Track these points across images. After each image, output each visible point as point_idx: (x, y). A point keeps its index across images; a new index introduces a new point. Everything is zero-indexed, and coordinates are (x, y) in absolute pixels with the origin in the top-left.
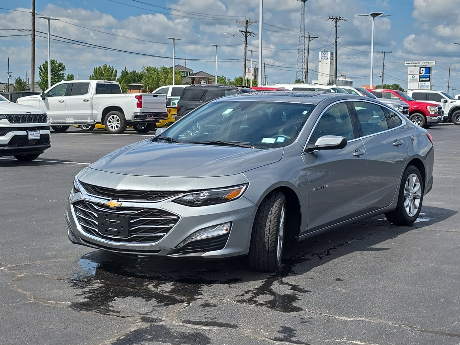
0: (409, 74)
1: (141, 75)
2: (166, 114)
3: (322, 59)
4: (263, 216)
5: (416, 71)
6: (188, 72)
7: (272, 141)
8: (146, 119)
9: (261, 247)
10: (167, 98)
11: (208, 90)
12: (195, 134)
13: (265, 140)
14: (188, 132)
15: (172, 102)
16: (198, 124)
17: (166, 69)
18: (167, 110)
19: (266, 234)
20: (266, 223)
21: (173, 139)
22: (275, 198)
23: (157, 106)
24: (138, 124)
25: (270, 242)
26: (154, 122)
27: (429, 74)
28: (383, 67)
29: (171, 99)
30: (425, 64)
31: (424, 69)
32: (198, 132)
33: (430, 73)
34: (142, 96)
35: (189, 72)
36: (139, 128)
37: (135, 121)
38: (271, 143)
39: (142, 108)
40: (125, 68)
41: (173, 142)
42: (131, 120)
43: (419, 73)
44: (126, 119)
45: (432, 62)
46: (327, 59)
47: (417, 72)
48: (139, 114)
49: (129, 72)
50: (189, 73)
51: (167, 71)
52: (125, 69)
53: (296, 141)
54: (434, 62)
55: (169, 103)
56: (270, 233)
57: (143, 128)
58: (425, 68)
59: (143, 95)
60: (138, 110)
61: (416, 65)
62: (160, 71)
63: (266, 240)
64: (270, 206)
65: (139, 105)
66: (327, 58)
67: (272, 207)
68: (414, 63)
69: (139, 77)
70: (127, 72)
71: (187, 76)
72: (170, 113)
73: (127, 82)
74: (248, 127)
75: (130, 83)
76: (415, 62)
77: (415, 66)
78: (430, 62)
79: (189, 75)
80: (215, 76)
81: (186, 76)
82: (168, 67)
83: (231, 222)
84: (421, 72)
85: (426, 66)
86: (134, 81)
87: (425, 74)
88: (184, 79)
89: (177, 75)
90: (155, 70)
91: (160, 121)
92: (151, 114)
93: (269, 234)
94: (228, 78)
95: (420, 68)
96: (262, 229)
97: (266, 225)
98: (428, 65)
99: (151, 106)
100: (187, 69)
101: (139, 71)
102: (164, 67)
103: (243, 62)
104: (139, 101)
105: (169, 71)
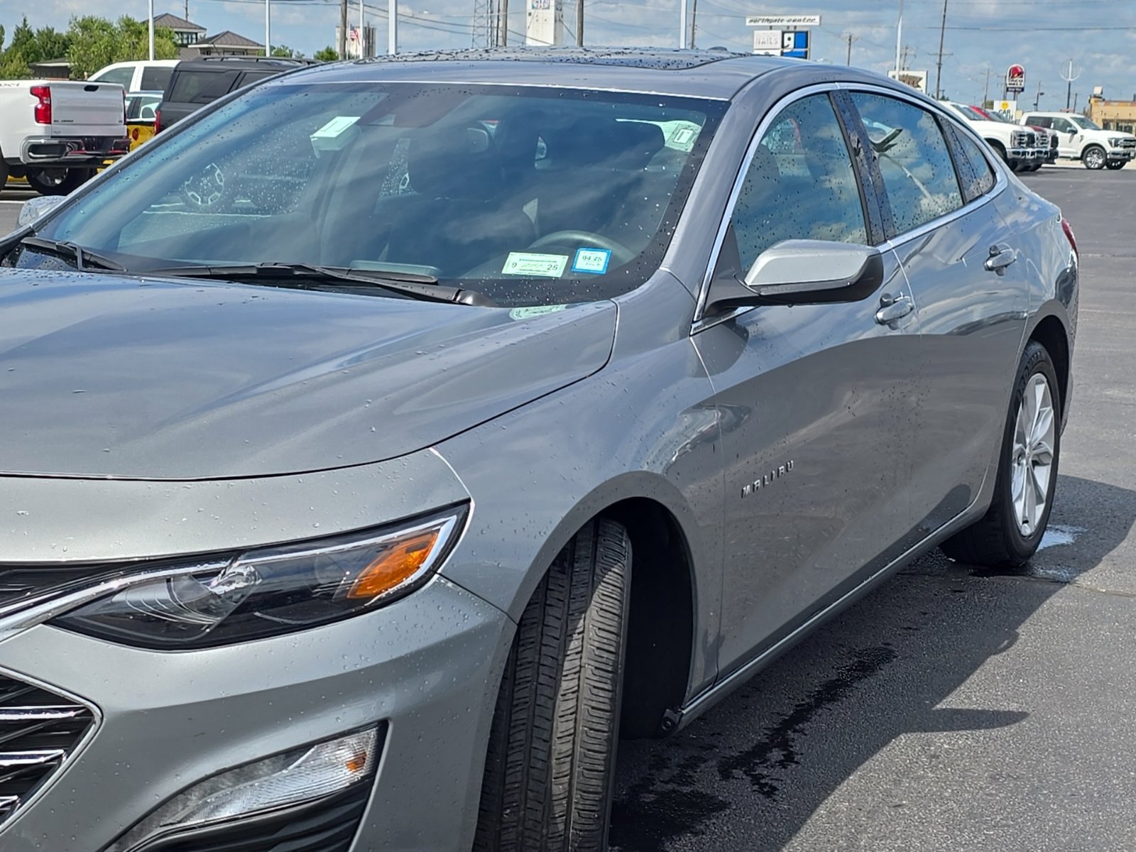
0: (755, 47)
1: (67, 39)
2: (123, 142)
3: (533, 7)
4: (540, 664)
5: (773, 41)
6: (192, 33)
7: (549, 265)
8: (63, 157)
9: (530, 824)
10: (127, 95)
11: (246, 74)
12: (210, 202)
13: (518, 264)
14: (190, 194)
15: (142, 108)
16: (218, 171)
17: (133, 24)
18: (128, 130)
19: (555, 756)
20: (553, 699)
21: (83, 252)
22: (594, 562)
23: (96, 117)
24: (42, 169)
25: (576, 796)
26: (91, 166)
27: (804, 50)
28: (693, 29)
29: (141, 98)
30: (795, 24)
31: (792, 36)
32: (219, 195)
33: (806, 47)
34: (51, 89)
35: (196, 34)
36: (47, 181)
37: (32, 161)
38: (549, 279)
39: (50, 123)
40: (25, 20)
41: (86, 263)
42: (19, 159)
43: (779, 45)
44: (5, 156)
45: (812, 18)
46: (548, 8)
47: (776, 43)
48: (43, 141)
49: (34, 31)
50: (194, 36)
51: (136, 31)
52: (24, 23)
53: (664, 268)
54: (817, 18)
55: (133, 111)
56: (578, 749)
57: (58, 182)
58: (796, 33)
59: (54, 85)
60: (40, 129)
61: (772, 24)
62: (116, 29)
63: (558, 789)
64: (573, 607)
65: (43, 115)
66: (546, 6)
67: (585, 612)
68: (768, 20)
69: (60, 46)
70: (29, 31)
71: (191, 44)
72: (136, 138)
73: (30, 59)
74: (415, 193)
75: (38, 61)
76: (770, 18)
77: (771, 28)
78: (808, 18)
79: (194, 41)
80: (265, 46)
81: (188, 44)
82: (138, 19)
83: (382, 725)
84: (785, 45)
85: (798, 30)
86: (51, 56)
87: (795, 47)
88: (181, 52)
89: (162, 41)
90: (104, 27)
91: (106, 162)
92: (80, 141)
93: (572, 755)
94: (298, 53)
95: (783, 33)
96: (536, 732)
97: (558, 712)
98: (802, 25)
99: (76, 116)
100: (189, 26)
101: (62, 30)
102: (129, 20)
103: (340, 7)
104: (42, 102)
105: (143, 28)
